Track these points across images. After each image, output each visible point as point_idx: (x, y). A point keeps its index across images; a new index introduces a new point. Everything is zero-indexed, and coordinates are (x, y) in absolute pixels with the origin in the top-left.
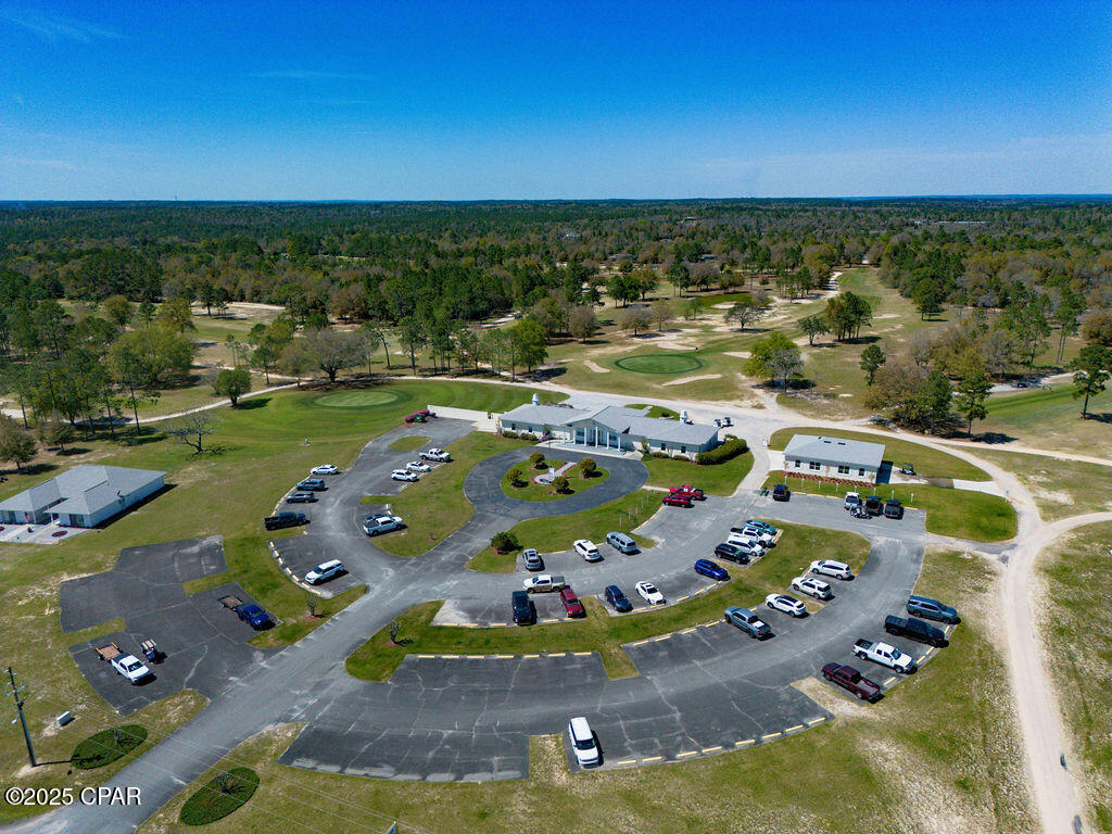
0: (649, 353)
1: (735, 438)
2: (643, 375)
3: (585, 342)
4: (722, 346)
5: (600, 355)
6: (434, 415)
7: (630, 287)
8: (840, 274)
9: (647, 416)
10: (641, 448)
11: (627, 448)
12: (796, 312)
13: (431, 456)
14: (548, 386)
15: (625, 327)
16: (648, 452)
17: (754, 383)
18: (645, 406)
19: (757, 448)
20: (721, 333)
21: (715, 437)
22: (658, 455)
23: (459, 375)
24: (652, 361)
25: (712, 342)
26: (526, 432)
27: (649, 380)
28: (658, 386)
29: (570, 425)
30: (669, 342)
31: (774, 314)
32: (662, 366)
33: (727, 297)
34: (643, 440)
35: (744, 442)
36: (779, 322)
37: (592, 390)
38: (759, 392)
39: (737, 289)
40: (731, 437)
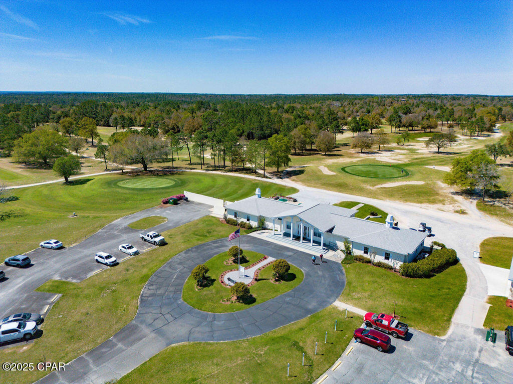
0: (368, 163)
1: (443, 246)
2: (360, 178)
3: (325, 155)
4: (423, 162)
5: (333, 163)
6: (186, 199)
7: (363, 125)
8: (500, 125)
9: (353, 216)
10: (343, 248)
11: (330, 247)
12: (475, 143)
13: (149, 238)
14: (287, 182)
15: (355, 146)
16: (350, 253)
17: (453, 190)
18: (356, 204)
19: (469, 260)
20: (422, 154)
21: (422, 244)
22: (360, 259)
23: (231, 171)
24: (371, 169)
25: (416, 159)
26: (245, 220)
27: (364, 182)
28: (372, 188)
29: (280, 219)
30: (385, 157)
31: (460, 144)
32: (376, 173)
33: (426, 134)
34: (346, 241)
35: (453, 252)
36: (465, 148)
37: (318, 187)
38: (459, 198)
39: (432, 130)
40: (439, 245)
